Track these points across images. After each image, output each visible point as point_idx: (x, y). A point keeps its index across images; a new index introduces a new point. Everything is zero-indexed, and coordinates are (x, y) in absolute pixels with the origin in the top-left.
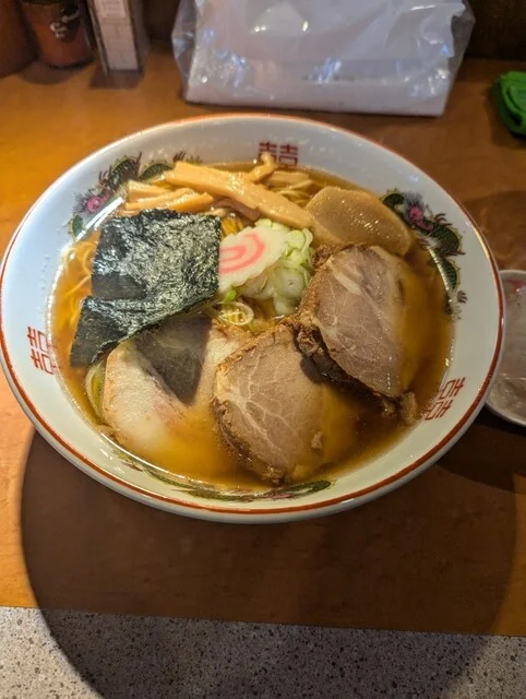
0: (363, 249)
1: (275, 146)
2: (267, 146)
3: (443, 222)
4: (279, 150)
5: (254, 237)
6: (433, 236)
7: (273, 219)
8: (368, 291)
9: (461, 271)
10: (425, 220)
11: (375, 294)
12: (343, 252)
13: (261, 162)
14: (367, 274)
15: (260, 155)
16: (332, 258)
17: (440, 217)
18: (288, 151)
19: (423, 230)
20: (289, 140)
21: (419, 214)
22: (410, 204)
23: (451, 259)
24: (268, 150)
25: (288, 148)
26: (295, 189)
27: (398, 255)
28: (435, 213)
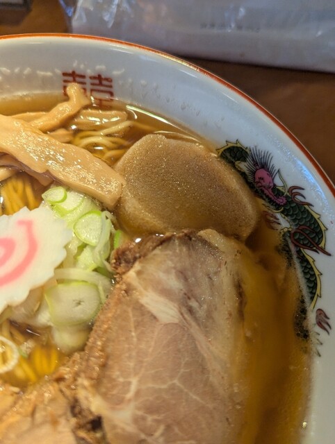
0: (188, 239)
1: (83, 77)
2: (73, 76)
3: (299, 198)
4: (88, 81)
5: (28, 225)
6: (286, 213)
7: (69, 188)
8: (191, 310)
9: (322, 278)
10: (274, 188)
11: (201, 313)
12: (157, 251)
13: (66, 98)
14: (191, 280)
15: (65, 87)
16: (137, 266)
17: (296, 190)
18: (101, 84)
19: (271, 201)
20: (100, 68)
21: (267, 179)
22: (256, 164)
23: (310, 254)
24: (74, 81)
25: (99, 78)
26: (108, 135)
27: (237, 237)
28: (290, 184)
